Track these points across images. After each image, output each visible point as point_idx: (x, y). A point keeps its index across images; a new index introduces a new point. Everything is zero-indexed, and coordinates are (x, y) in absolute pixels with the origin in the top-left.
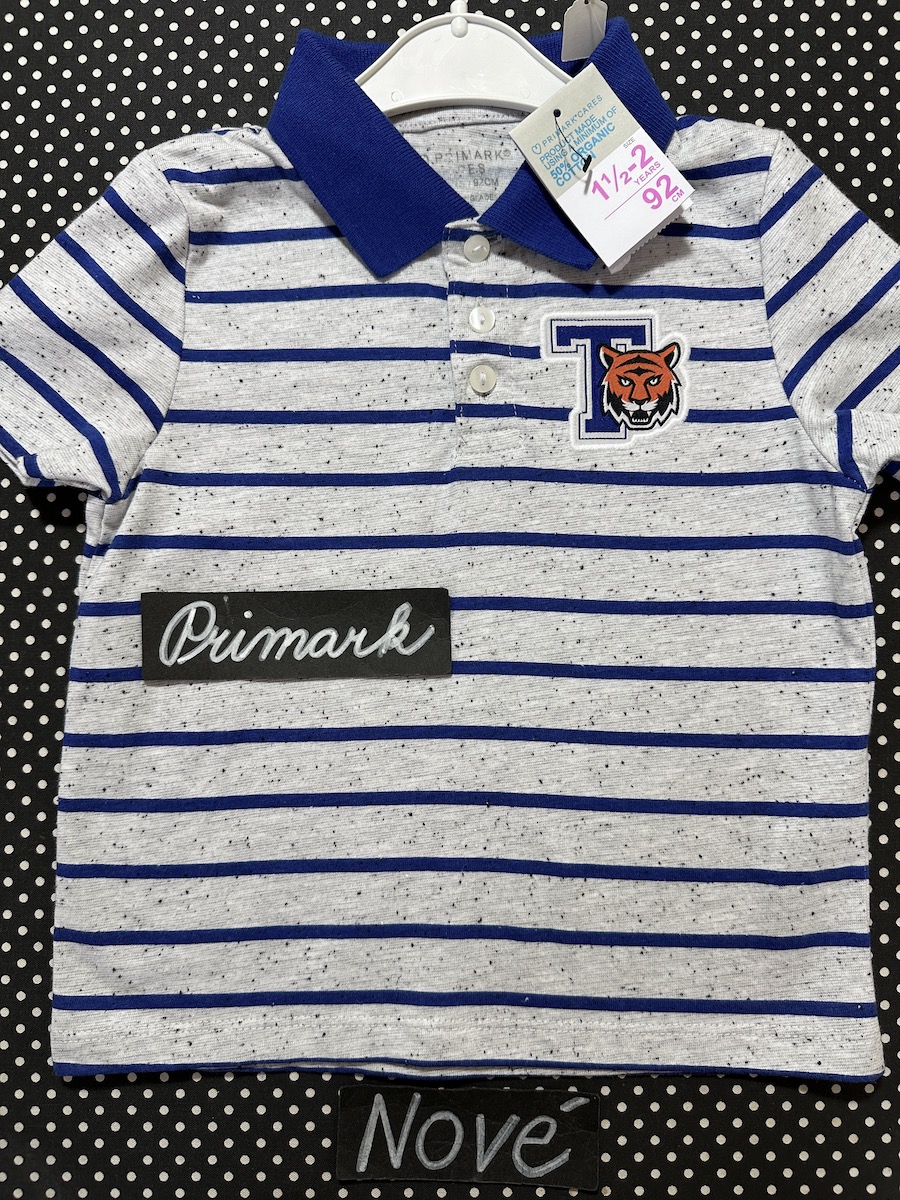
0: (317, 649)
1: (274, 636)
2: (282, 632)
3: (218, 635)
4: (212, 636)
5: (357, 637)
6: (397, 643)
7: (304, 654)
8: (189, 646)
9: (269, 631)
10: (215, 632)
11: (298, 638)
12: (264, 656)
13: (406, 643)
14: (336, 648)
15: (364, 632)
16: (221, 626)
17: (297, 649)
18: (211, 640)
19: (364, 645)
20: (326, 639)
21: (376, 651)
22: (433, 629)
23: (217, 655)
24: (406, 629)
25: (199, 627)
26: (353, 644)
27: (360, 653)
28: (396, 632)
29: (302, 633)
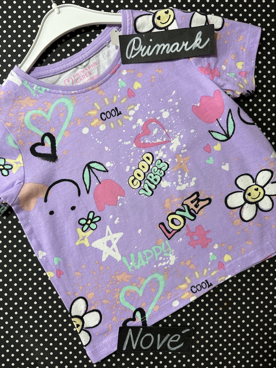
0: (173, 49)
1: (160, 47)
2: (162, 45)
3: (143, 48)
4: (141, 48)
5: (185, 44)
6: (198, 45)
7: (169, 52)
8: (134, 52)
9: (158, 45)
10: (142, 47)
11: (167, 47)
12: (157, 53)
13: (201, 45)
14: (179, 49)
15: (187, 43)
16: (143, 45)
17: (167, 50)
18: (141, 50)
19: (188, 47)
20: (176, 46)
21: (191, 48)
22: (209, 39)
23: (143, 54)
24: (201, 40)
25: (137, 46)
26: (184, 47)
27: (187, 50)
28: (197, 41)
29: (168, 45)
